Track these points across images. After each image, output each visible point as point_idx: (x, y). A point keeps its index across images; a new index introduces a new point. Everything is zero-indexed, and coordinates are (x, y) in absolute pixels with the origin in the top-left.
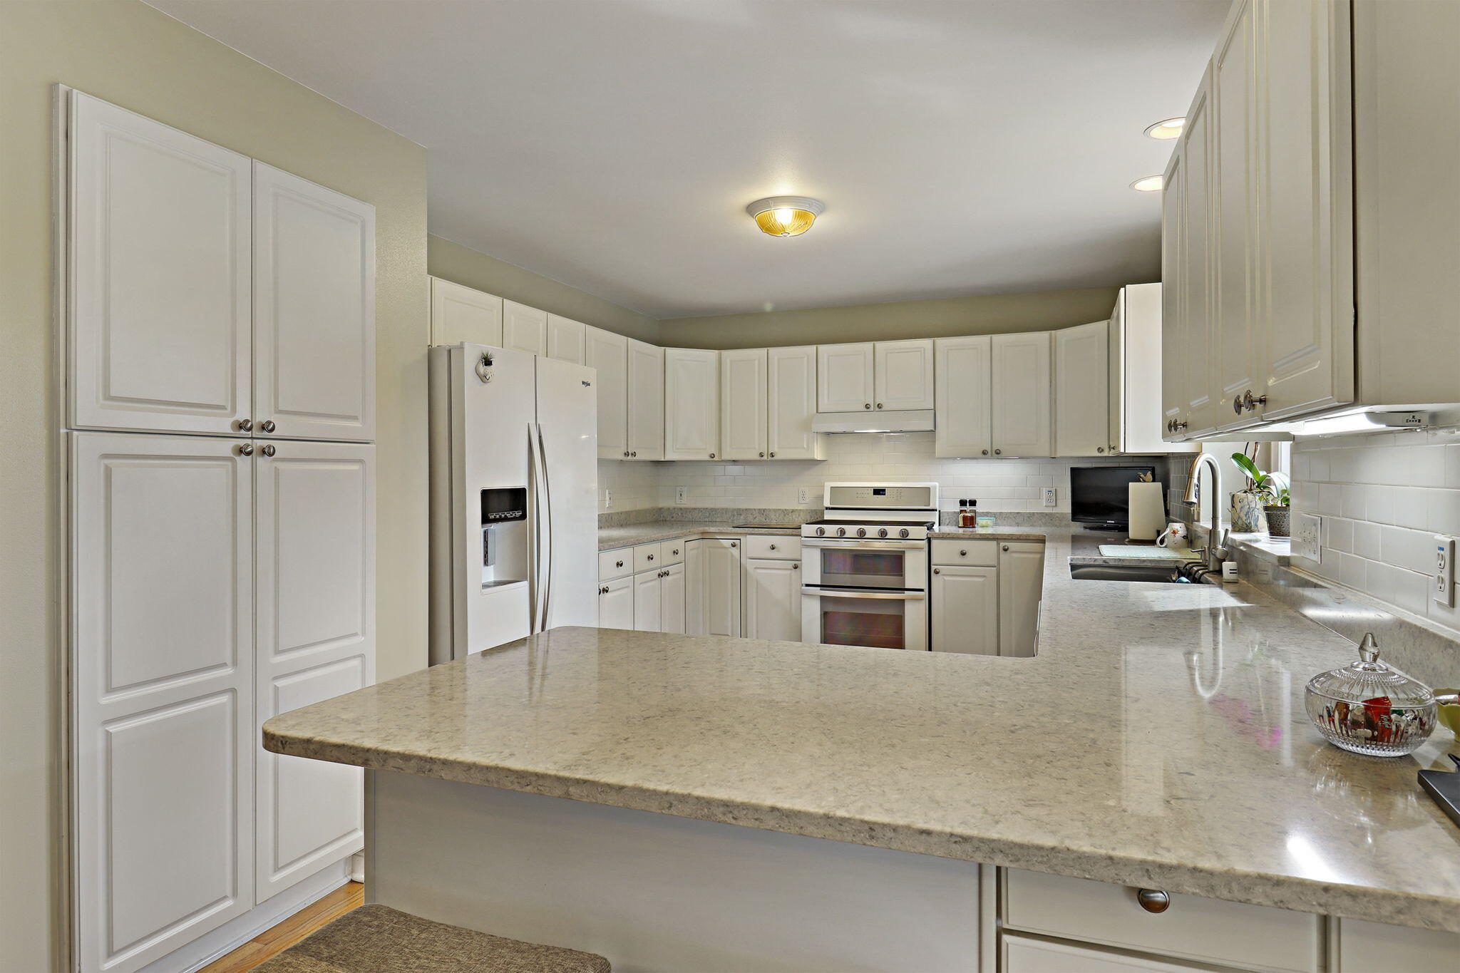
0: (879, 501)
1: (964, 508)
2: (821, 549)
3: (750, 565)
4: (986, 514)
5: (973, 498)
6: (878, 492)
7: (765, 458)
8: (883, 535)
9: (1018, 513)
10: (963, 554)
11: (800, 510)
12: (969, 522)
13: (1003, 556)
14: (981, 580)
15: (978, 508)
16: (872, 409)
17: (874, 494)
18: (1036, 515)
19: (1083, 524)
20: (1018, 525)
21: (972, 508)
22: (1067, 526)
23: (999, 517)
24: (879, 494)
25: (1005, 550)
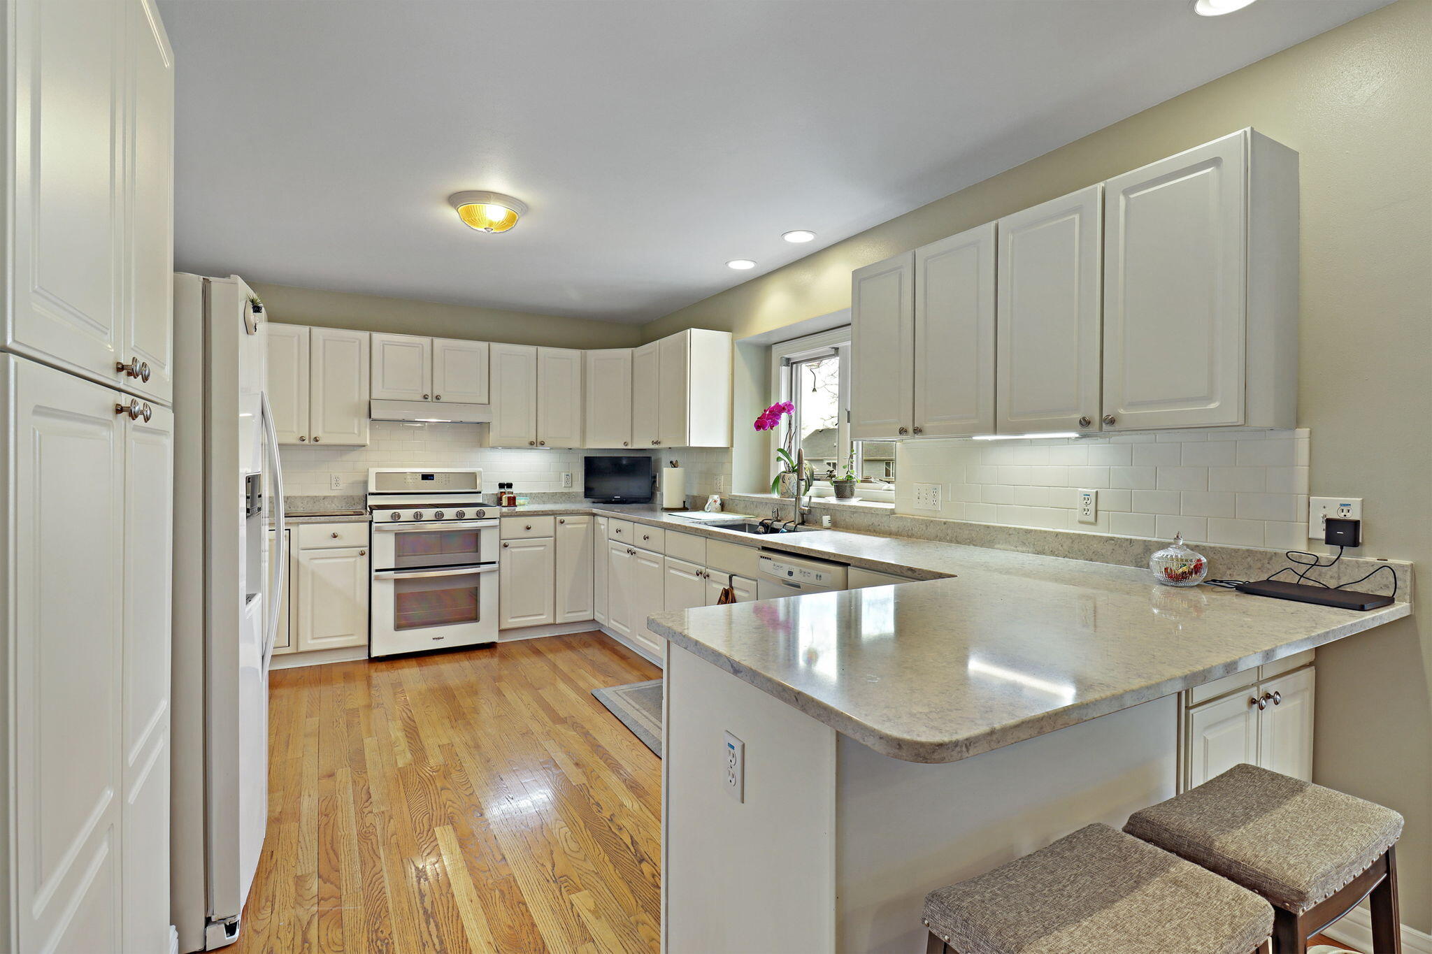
0: (428, 486)
1: (503, 490)
2: (396, 534)
3: (304, 557)
4: (521, 495)
5: (509, 482)
6: (426, 477)
7: (307, 442)
8: (439, 517)
9: (544, 493)
10: (528, 528)
11: (334, 497)
12: (512, 502)
13: (559, 528)
14: (542, 548)
15: (515, 490)
16: (430, 399)
17: (423, 479)
18: (558, 495)
19: (593, 500)
20: (544, 503)
21: (509, 490)
22: (581, 502)
23: (533, 497)
24: (427, 479)
25: (562, 522)
